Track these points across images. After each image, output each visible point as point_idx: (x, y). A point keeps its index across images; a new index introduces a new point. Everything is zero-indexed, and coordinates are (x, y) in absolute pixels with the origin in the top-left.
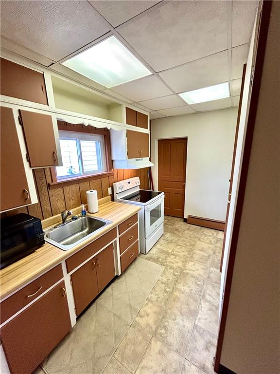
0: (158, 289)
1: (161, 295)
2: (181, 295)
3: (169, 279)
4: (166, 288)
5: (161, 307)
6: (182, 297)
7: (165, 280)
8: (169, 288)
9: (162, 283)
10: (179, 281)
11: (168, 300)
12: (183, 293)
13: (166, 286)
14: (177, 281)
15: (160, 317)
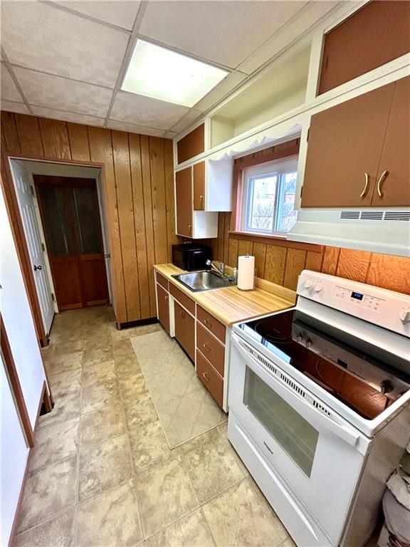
0: (148, 409)
1: (138, 408)
2: (111, 431)
3: (145, 435)
4: (139, 420)
5: (127, 398)
6: (108, 429)
7: (150, 428)
8: (134, 423)
9: (150, 421)
10: (128, 448)
11: (126, 410)
12: (110, 436)
13: (141, 421)
14: (132, 444)
15: (121, 391)
